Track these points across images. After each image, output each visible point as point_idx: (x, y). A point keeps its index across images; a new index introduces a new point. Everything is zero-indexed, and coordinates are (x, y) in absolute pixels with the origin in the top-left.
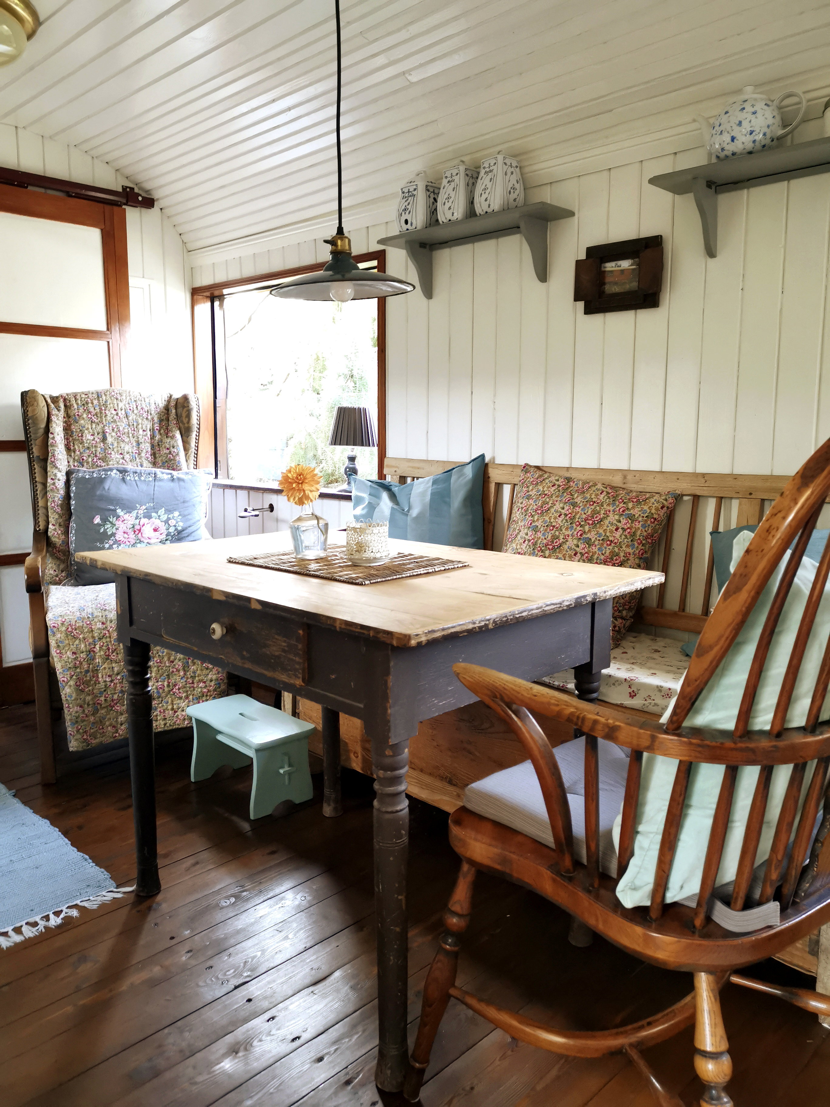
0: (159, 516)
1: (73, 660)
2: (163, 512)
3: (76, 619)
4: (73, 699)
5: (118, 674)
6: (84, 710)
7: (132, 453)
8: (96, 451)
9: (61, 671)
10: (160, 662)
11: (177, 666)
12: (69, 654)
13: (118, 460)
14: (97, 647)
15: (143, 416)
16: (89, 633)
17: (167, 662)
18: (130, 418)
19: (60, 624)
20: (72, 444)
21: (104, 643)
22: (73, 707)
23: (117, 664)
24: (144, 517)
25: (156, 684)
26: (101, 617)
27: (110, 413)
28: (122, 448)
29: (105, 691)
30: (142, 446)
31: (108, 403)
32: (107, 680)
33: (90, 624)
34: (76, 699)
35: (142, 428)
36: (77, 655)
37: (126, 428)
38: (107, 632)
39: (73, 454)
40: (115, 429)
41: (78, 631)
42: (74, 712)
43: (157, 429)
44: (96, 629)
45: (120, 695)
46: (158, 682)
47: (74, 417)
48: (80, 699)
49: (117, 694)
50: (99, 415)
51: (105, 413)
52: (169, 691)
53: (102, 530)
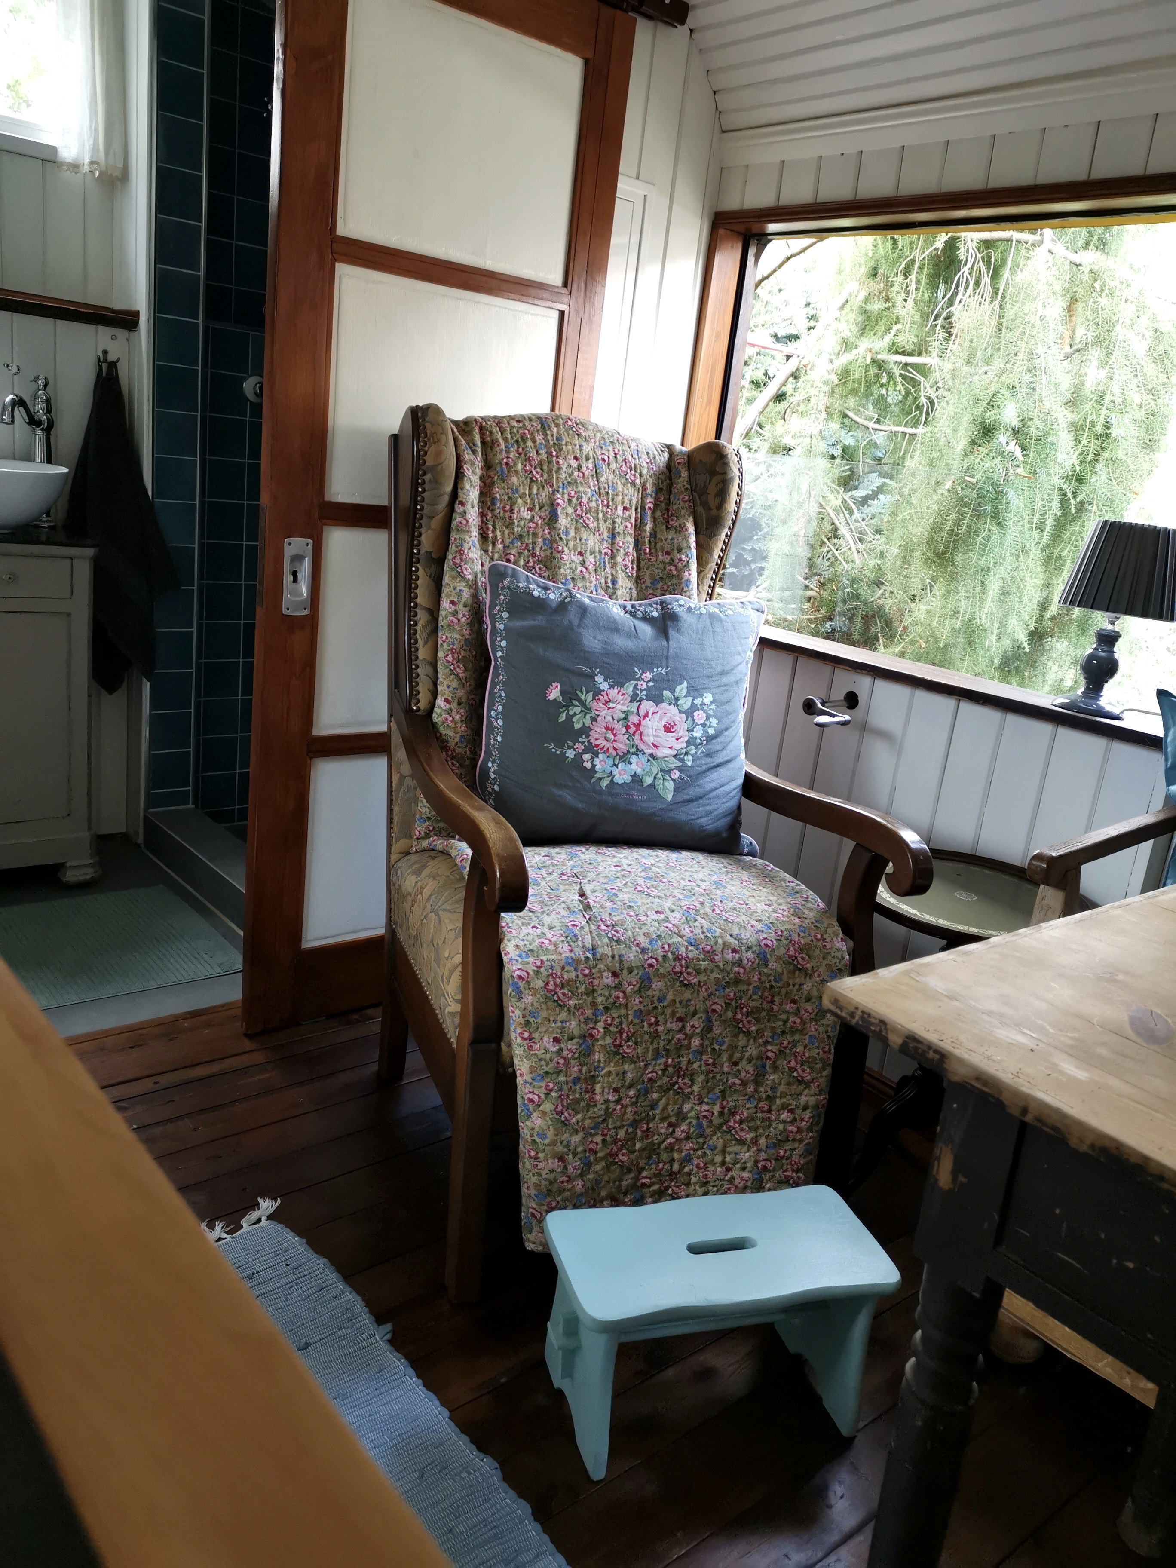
0: (677, 699)
1: (554, 1056)
2: (685, 692)
3: (563, 962)
4: (547, 1141)
5: (630, 1087)
6: (565, 1168)
7: (600, 553)
8: (534, 543)
9: (528, 1077)
10: (714, 1065)
11: (743, 1074)
12: (547, 1042)
13: (573, 565)
14: (600, 1026)
15: (628, 477)
16: (588, 995)
17: (726, 1064)
18: (603, 479)
19: (531, 973)
20: (491, 527)
21: (613, 1019)
22: (546, 1159)
23: (633, 1066)
24: (648, 699)
25: (698, 1108)
26: (610, 958)
27: (567, 463)
28: (583, 541)
29: (604, 1120)
30: (619, 540)
31: (564, 443)
32: (610, 1098)
33: (591, 974)
34: (553, 1143)
35: (623, 502)
36: (562, 1046)
37: (594, 499)
38: (621, 995)
39: (490, 548)
40: (574, 500)
41: (566, 991)
42: (546, 1171)
43: (650, 508)
44: (601, 987)
45: (630, 1130)
46: (701, 1104)
47: (498, 469)
48: (561, 1142)
49: (625, 1129)
50: (545, 467)
51: (558, 463)
52: (721, 1125)
53: (563, 718)
